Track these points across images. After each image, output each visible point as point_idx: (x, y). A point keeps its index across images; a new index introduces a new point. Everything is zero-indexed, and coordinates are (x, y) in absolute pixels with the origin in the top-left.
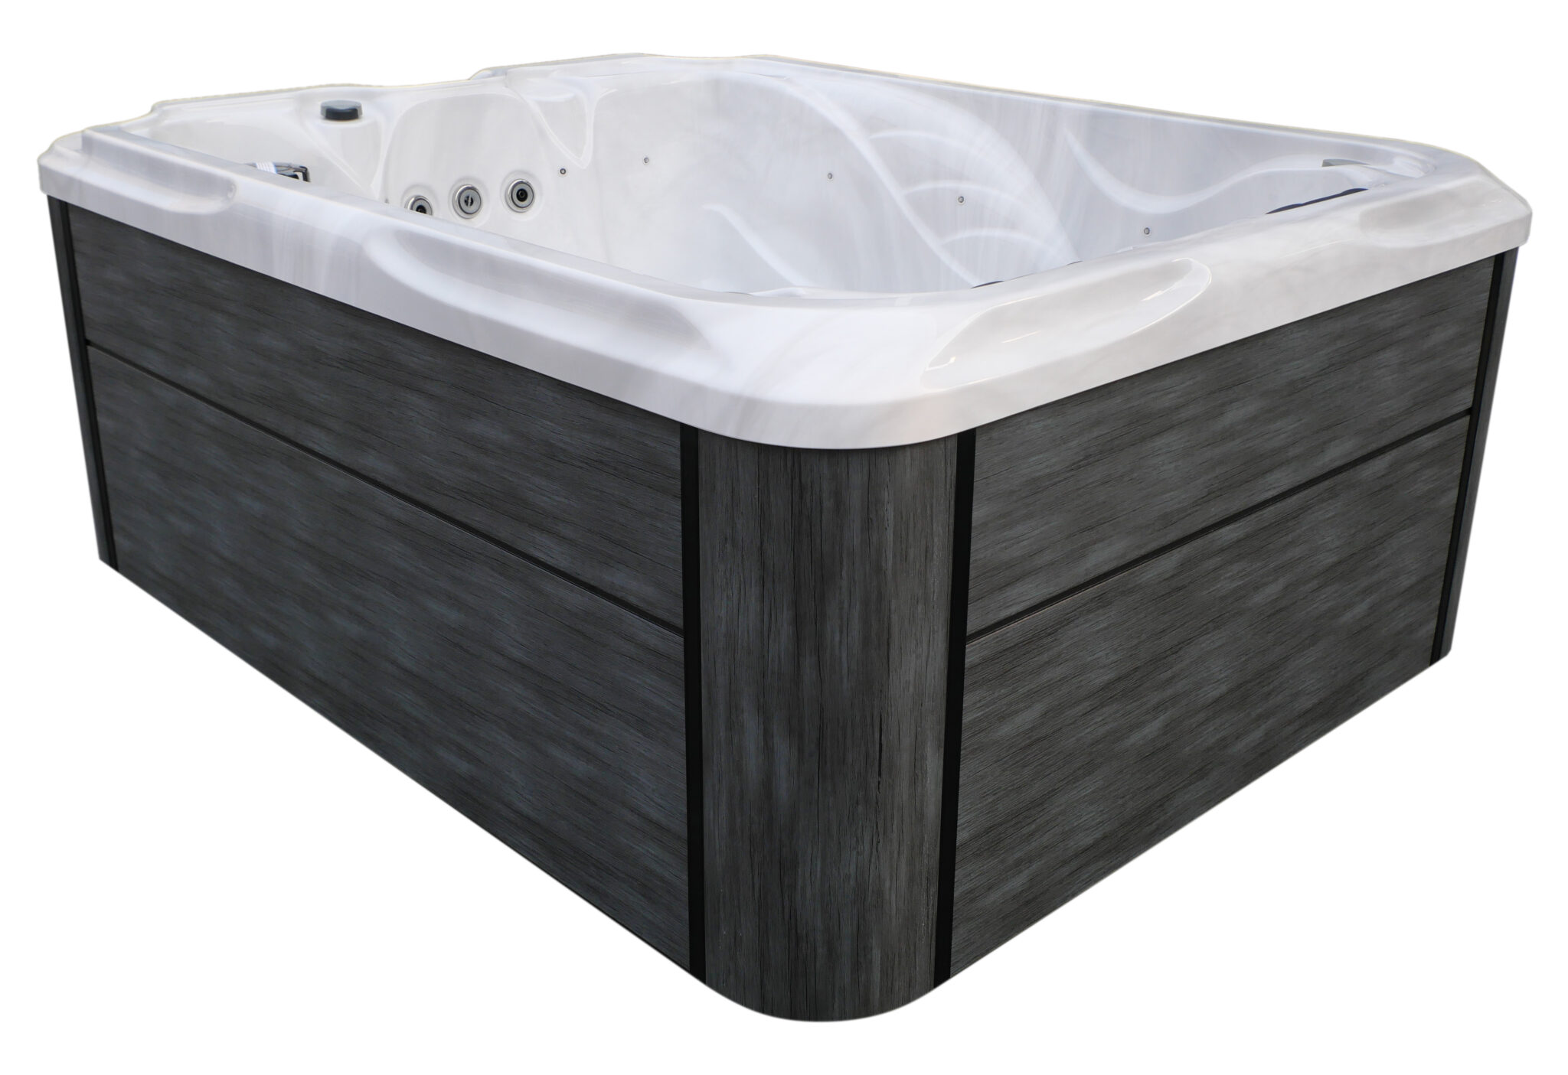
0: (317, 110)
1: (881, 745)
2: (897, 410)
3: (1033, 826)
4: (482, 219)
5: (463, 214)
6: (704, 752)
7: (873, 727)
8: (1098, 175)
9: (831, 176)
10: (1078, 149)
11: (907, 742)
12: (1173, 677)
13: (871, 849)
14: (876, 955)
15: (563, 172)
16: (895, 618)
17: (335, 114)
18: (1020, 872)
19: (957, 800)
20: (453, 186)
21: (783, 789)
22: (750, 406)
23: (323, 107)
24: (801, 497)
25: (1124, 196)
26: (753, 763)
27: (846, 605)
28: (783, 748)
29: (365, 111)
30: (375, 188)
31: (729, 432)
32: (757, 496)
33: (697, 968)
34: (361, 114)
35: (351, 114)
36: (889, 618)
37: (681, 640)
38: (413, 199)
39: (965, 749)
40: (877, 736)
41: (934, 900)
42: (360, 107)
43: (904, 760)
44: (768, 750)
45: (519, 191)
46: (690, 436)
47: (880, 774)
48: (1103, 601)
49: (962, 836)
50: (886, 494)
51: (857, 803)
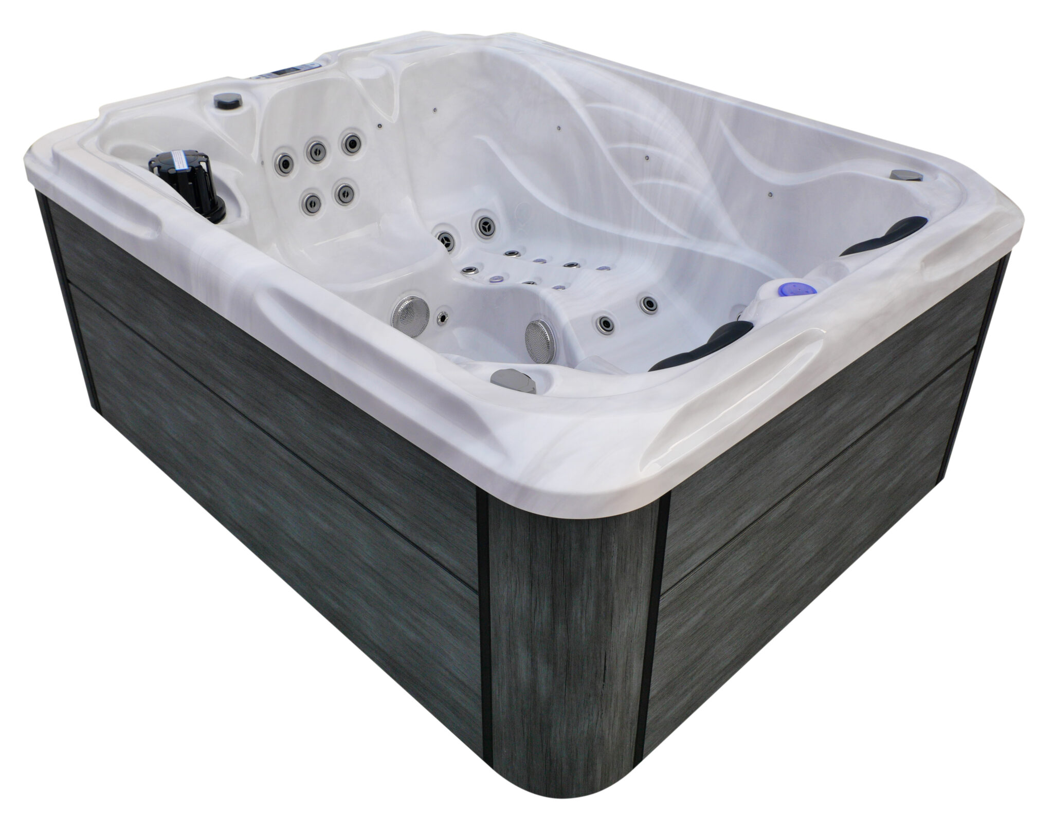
0: (211, 101)
1: (605, 667)
2: (623, 494)
3: (695, 670)
4: (327, 163)
5: (314, 162)
6: (492, 660)
7: (601, 658)
8: (739, 151)
9: (559, 128)
10: (727, 131)
11: (621, 662)
12: (784, 562)
13: (598, 718)
14: (599, 767)
15: (380, 126)
16: (616, 602)
17: (223, 105)
18: (687, 694)
19: (651, 675)
20: (307, 143)
21: (544, 690)
22: (525, 491)
23: (215, 101)
24: (557, 542)
25: (757, 168)
26: (524, 674)
27: (585, 598)
28: (544, 671)
29: (245, 99)
30: (255, 156)
31: (510, 502)
32: (528, 538)
33: (488, 758)
34: (242, 103)
35: (234, 105)
36: (613, 603)
37: (477, 597)
38: (281, 156)
39: (656, 651)
40: (603, 662)
41: (634, 732)
42: (241, 99)
43: (620, 671)
44: (534, 670)
45: (352, 141)
46: (483, 497)
47: (604, 681)
48: (744, 542)
49: (652, 693)
50: (613, 538)
51: (590, 696)
